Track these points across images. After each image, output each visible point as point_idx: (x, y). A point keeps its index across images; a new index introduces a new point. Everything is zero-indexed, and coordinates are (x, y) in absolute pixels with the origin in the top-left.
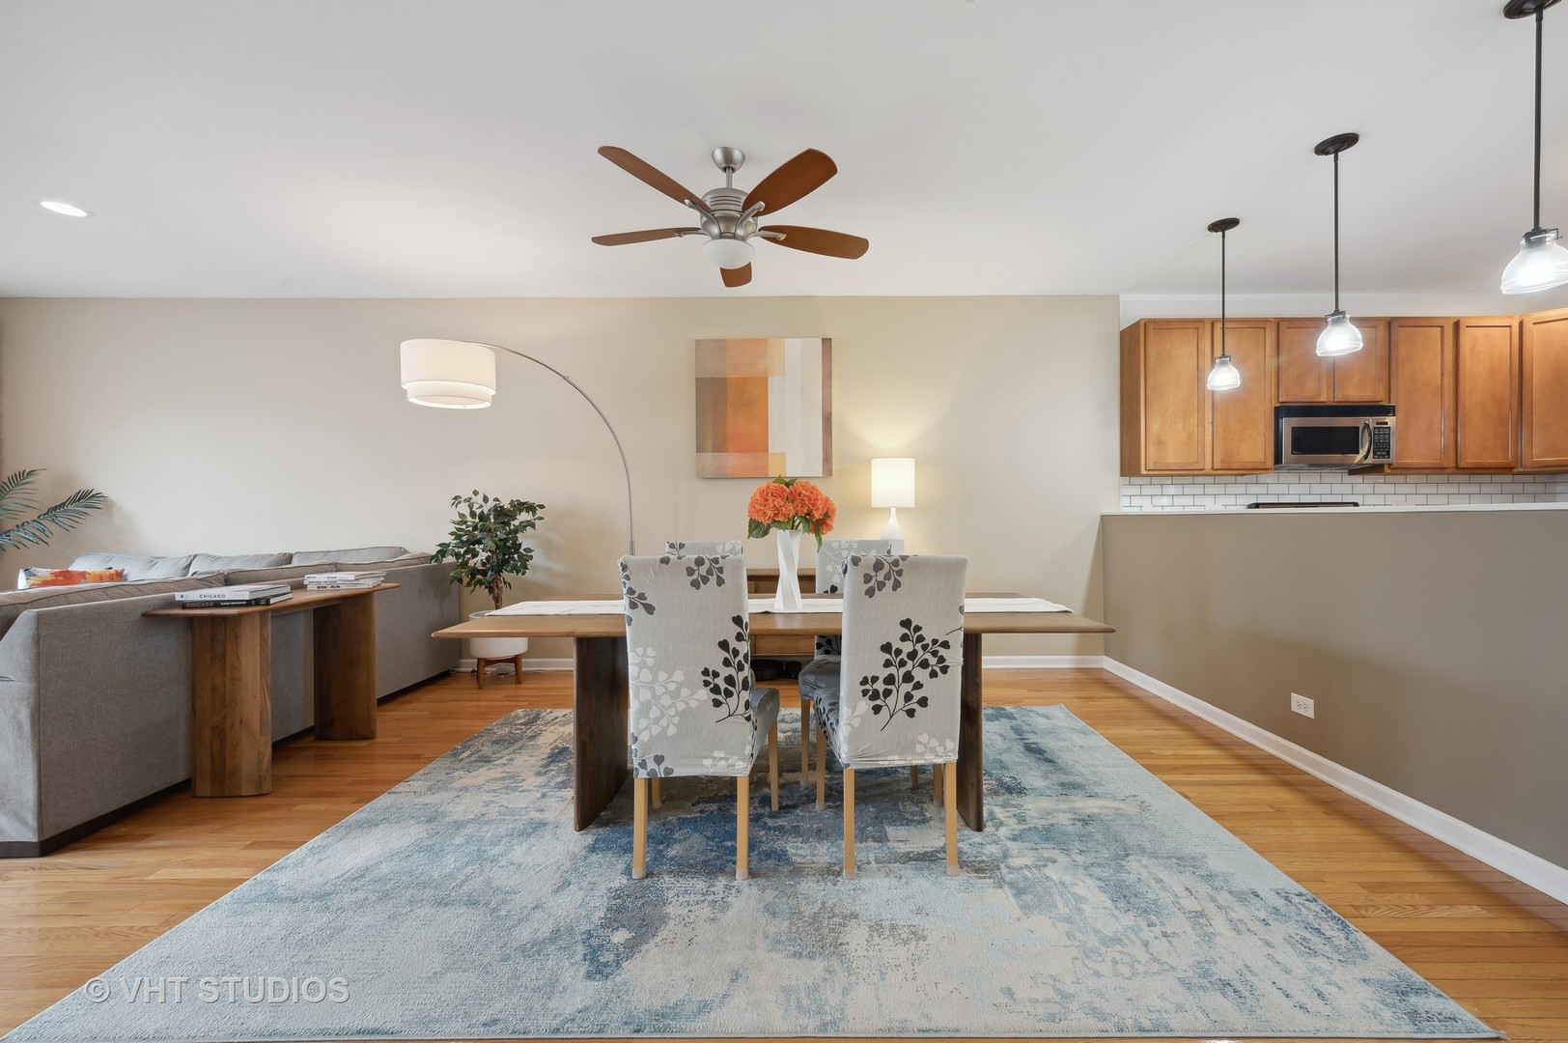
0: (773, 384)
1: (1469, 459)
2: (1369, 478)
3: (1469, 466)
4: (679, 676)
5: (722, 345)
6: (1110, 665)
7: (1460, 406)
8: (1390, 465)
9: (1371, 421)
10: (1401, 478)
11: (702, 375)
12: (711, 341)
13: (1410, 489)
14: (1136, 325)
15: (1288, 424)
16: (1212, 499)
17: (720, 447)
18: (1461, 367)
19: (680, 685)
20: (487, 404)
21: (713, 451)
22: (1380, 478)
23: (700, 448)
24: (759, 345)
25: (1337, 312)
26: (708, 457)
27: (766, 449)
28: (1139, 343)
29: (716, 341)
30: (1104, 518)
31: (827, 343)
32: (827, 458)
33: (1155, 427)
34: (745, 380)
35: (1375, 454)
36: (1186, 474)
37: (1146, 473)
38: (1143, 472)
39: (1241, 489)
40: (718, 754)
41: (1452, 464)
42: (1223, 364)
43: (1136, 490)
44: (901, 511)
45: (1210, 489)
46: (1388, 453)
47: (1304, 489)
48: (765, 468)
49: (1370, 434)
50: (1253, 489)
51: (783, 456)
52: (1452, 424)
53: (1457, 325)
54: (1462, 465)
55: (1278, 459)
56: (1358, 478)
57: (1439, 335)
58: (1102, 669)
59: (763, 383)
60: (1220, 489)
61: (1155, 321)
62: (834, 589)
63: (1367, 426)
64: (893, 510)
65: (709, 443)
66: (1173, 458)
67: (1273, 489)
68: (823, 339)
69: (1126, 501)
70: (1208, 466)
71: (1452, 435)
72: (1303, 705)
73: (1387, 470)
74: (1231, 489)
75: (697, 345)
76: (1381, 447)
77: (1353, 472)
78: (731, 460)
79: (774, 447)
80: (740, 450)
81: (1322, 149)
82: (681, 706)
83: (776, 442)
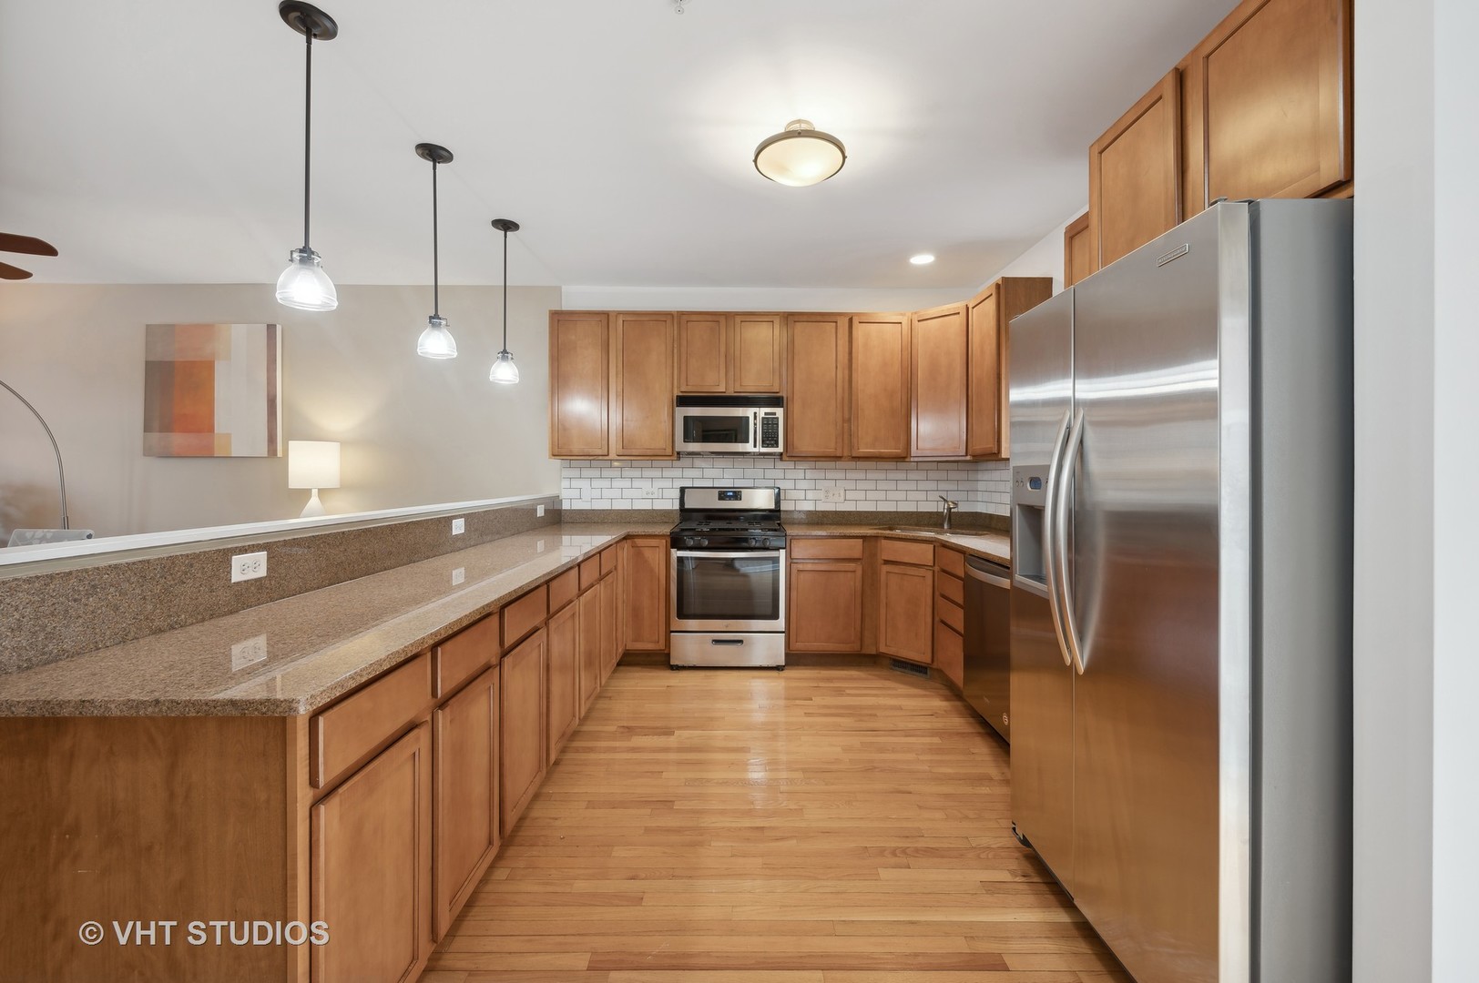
0: (220, 368)
1: (863, 449)
3: (862, 455)
5: (170, 330)
7: (854, 398)
9: (760, 412)
11: (151, 359)
12: (160, 326)
13: (840, 475)
15: (680, 413)
16: (649, 483)
17: (166, 428)
18: (854, 360)
21: (160, 432)
23: (147, 428)
24: (207, 330)
26: (156, 436)
27: (211, 429)
29: (165, 325)
31: (272, 328)
32: (272, 439)
33: (561, 414)
34: (193, 364)
35: (763, 442)
41: (846, 454)
43: (576, 473)
45: (647, 473)
46: (777, 443)
48: (210, 446)
49: (759, 423)
51: (229, 436)
52: (846, 417)
53: (851, 320)
54: (856, 455)
57: (834, 330)
59: (209, 366)
60: (657, 473)
63: (756, 416)
64: (315, 492)
65: (156, 424)
66: (577, 444)
68: (268, 325)
69: (567, 484)
70: (612, 451)
71: (845, 425)
75: (147, 329)
76: (770, 437)
78: (178, 440)
79: (220, 426)
80: (186, 430)
83: (222, 422)
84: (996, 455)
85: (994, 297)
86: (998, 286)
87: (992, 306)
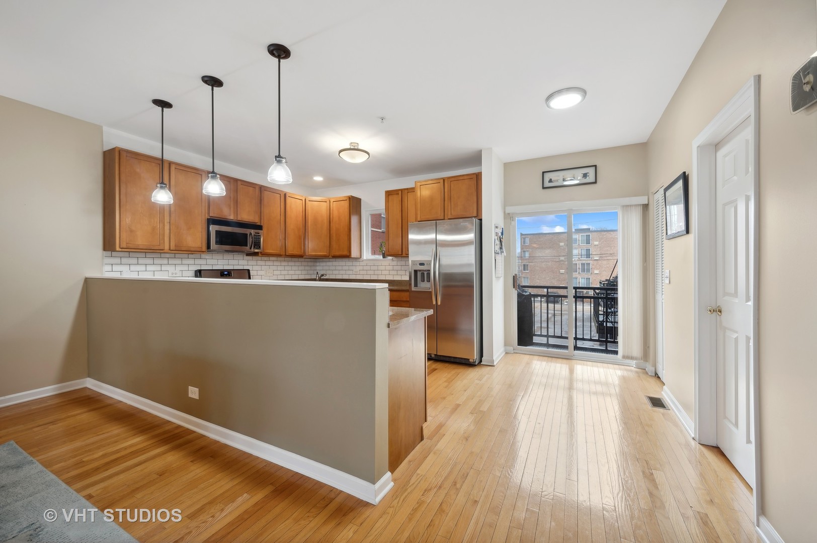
1: (290, 252)
2: (255, 258)
3: (289, 254)
6: (91, 384)
7: (287, 229)
8: (261, 252)
9: (253, 232)
10: (266, 258)
13: (271, 263)
14: (113, 150)
15: (213, 228)
16: (173, 268)
18: (287, 213)
22: (259, 258)
25: (213, 172)
28: (115, 162)
30: (87, 280)
33: (128, 220)
35: (254, 247)
36: (152, 251)
37: (120, 250)
38: (118, 249)
39: (191, 261)
41: (284, 254)
42: (161, 187)
43: (111, 260)
45: (172, 261)
46: (260, 247)
47: (225, 262)
49: (252, 237)
52: (284, 237)
54: (287, 254)
55: (209, 247)
56: (250, 258)
57: (279, 198)
58: (86, 388)
60: (178, 262)
61: (128, 152)
63: (251, 234)
66: (141, 241)
67: (209, 261)
69: (108, 268)
70: (167, 247)
71: (284, 241)
72: (194, 393)
73: (260, 255)
74: (186, 261)
76: (257, 244)
77: (248, 255)
84: (347, 256)
85: (348, 201)
86: (350, 198)
87: (346, 204)
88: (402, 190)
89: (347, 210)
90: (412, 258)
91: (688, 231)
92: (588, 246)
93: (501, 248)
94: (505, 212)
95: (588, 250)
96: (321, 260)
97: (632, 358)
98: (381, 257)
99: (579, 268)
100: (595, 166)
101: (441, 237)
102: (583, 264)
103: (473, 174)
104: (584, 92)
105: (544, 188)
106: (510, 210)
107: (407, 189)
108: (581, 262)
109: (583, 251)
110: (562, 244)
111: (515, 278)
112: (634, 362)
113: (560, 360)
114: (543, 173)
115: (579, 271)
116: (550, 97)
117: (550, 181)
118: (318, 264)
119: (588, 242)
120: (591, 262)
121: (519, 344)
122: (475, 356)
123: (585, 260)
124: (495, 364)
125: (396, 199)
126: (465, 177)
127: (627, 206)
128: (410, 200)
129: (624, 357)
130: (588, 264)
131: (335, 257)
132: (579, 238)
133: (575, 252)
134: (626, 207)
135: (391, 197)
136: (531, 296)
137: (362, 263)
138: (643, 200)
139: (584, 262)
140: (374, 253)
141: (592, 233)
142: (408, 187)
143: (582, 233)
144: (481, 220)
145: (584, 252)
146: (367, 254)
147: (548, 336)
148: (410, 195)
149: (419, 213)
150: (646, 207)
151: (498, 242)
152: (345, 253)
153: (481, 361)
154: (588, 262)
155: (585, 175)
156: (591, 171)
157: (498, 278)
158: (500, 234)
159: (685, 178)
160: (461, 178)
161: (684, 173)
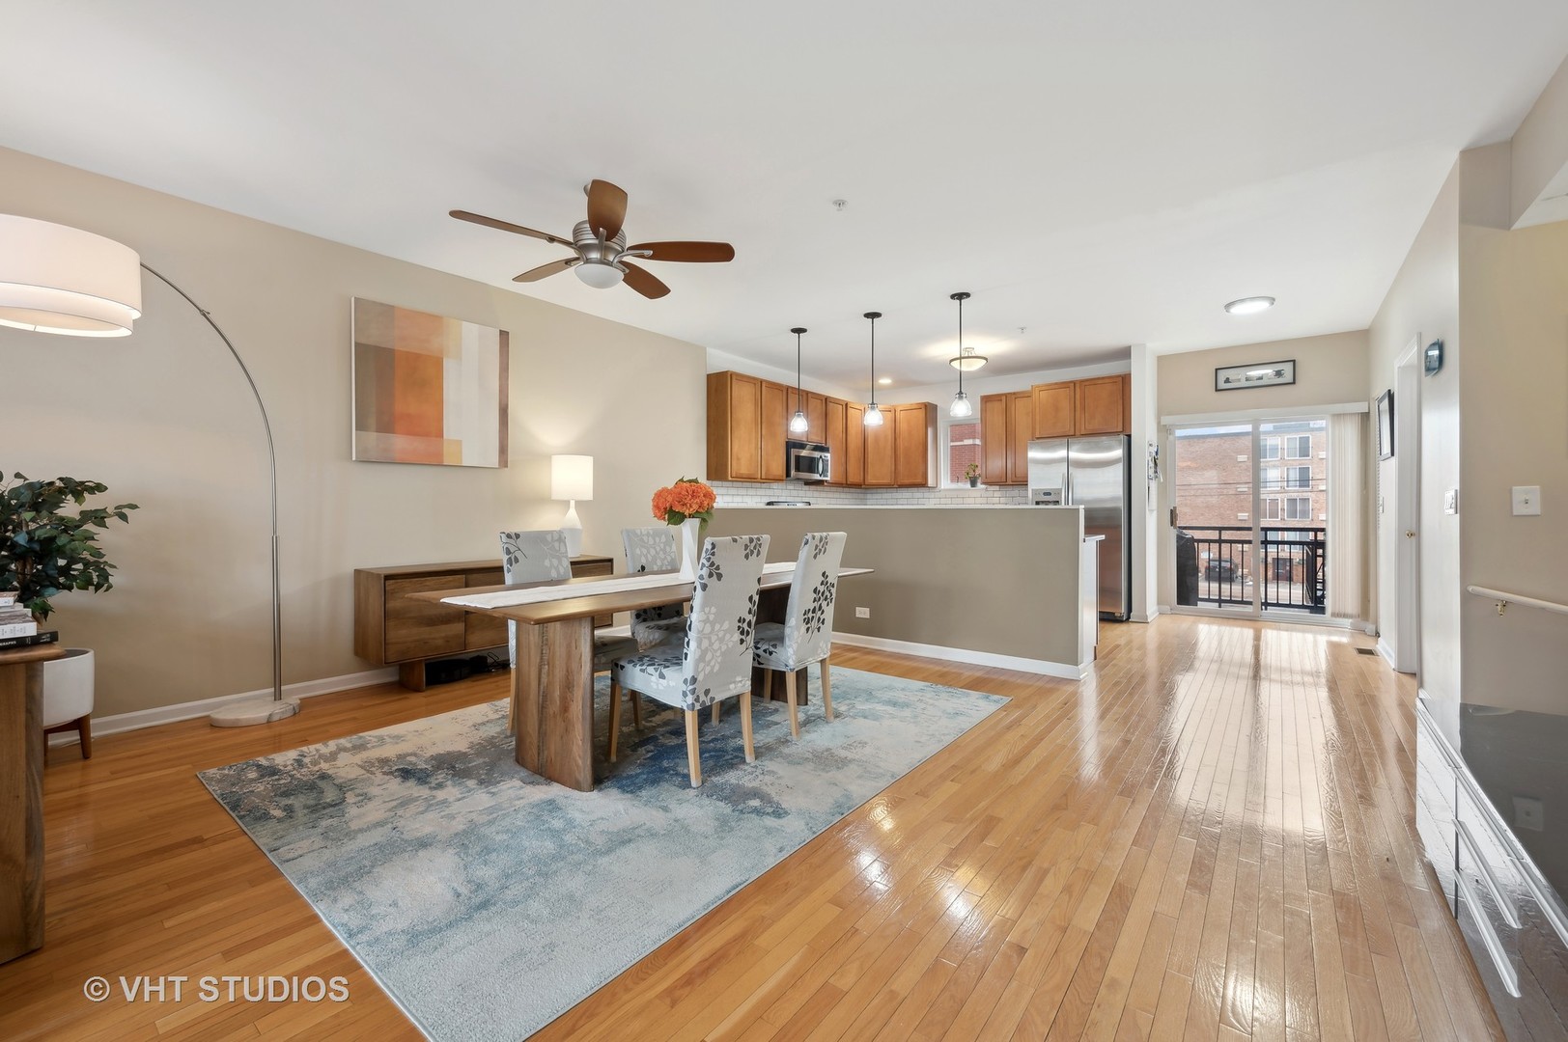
0: (449, 366)
1: (851, 480)
4: (726, 625)
5: (387, 311)
8: (827, 481)
9: (822, 455)
11: (363, 341)
12: (376, 304)
14: (719, 374)
15: (794, 453)
17: (386, 426)
18: (848, 429)
19: (726, 631)
20: (124, 332)
21: (377, 431)
23: (361, 425)
24: (434, 321)
25: (873, 403)
26: (372, 437)
27: (440, 434)
28: (727, 387)
29: (382, 304)
31: (504, 335)
32: (503, 450)
34: (418, 357)
35: (823, 474)
37: (731, 479)
38: (729, 478)
39: (765, 490)
40: (739, 679)
44: (579, 504)
46: (828, 474)
47: (788, 493)
48: (440, 454)
49: (822, 462)
50: (768, 492)
51: (459, 443)
52: (845, 461)
53: (846, 405)
55: (788, 474)
56: (807, 487)
57: (841, 410)
59: (438, 363)
61: (736, 374)
62: (643, 568)
63: (821, 458)
64: (572, 503)
65: (372, 421)
66: (744, 471)
68: (500, 331)
70: (759, 476)
71: (846, 465)
72: (863, 613)
73: (825, 483)
74: (760, 490)
75: (357, 304)
76: (826, 471)
78: (400, 443)
79: (450, 432)
80: (409, 433)
81: (867, 315)
82: (724, 648)
83: (451, 428)
84: (923, 485)
85: (923, 409)
86: (926, 406)
87: (921, 414)
88: (1006, 395)
89: (922, 422)
90: (1032, 485)
91: (1393, 454)
92: (1305, 462)
93: (1156, 472)
94: (1159, 423)
95: (1304, 471)
96: (875, 491)
97: (1345, 616)
98: (968, 486)
99: (1283, 510)
100: (1294, 361)
101: (1074, 455)
102: (1292, 501)
103: (1119, 376)
104: (1272, 300)
105: (1217, 390)
106: (1166, 420)
107: (1014, 393)
108: (1286, 496)
109: (1291, 472)
110: (1242, 458)
111: (1173, 514)
112: (1347, 622)
113: (1241, 622)
114: (1216, 370)
115: (1282, 515)
116: (1228, 306)
117: (1227, 381)
118: (869, 496)
119: (1304, 451)
120: (1311, 496)
121: (1180, 602)
122: (1123, 609)
123: (1295, 492)
124: (1149, 620)
125: (997, 407)
126: (1107, 381)
127: (1339, 415)
128: (1020, 408)
129: (1334, 615)
130: (1305, 500)
131: (902, 486)
132: (1283, 444)
133: (1272, 474)
134: (1338, 417)
135: (989, 405)
136: (1193, 540)
137: (938, 495)
138: (1362, 407)
139: (1294, 495)
140: (956, 478)
141: (1313, 433)
142: (1016, 391)
143: (1289, 433)
144: (1129, 436)
145: (1294, 475)
146: (946, 483)
147: (1220, 601)
148: (1020, 404)
149: (1038, 427)
150: (1365, 417)
151: (1152, 464)
152: (919, 480)
153: (1129, 617)
154: (1305, 495)
155: (1279, 374)
156: (1287, 368)
157: (1151, 511)
158: (1154, 454)
159: (1391, 396)
160: (1100, 382)
161: (1389, 391)
